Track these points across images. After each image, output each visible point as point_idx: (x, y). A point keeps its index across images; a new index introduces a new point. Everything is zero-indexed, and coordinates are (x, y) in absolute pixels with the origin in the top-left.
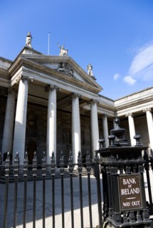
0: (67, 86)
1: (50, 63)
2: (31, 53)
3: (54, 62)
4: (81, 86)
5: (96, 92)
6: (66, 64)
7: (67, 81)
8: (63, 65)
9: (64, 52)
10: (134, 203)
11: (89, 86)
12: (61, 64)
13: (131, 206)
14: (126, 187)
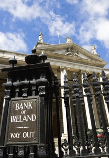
0: (74, 65)
1: (59, 50)
2: (43, 46)
3: (62, 49)
4: (87, 64)
5: (101, 66)
6: (72, 48)
7: (74, 61)
8: (69, 50)
9: (69, 40)
10: (26, 135)
11: (93, 62)
12: (67, 49)
13: (21, 139)
14: (18, 113)
